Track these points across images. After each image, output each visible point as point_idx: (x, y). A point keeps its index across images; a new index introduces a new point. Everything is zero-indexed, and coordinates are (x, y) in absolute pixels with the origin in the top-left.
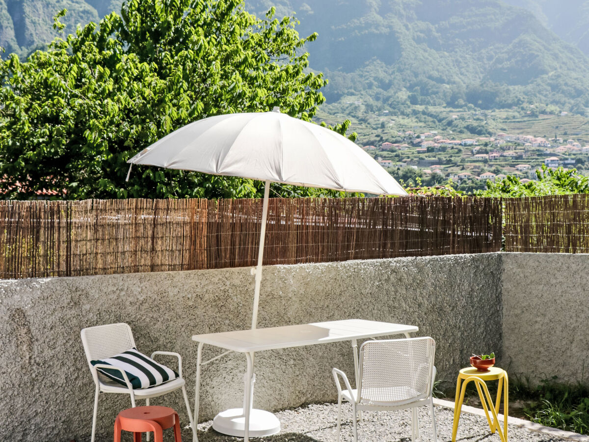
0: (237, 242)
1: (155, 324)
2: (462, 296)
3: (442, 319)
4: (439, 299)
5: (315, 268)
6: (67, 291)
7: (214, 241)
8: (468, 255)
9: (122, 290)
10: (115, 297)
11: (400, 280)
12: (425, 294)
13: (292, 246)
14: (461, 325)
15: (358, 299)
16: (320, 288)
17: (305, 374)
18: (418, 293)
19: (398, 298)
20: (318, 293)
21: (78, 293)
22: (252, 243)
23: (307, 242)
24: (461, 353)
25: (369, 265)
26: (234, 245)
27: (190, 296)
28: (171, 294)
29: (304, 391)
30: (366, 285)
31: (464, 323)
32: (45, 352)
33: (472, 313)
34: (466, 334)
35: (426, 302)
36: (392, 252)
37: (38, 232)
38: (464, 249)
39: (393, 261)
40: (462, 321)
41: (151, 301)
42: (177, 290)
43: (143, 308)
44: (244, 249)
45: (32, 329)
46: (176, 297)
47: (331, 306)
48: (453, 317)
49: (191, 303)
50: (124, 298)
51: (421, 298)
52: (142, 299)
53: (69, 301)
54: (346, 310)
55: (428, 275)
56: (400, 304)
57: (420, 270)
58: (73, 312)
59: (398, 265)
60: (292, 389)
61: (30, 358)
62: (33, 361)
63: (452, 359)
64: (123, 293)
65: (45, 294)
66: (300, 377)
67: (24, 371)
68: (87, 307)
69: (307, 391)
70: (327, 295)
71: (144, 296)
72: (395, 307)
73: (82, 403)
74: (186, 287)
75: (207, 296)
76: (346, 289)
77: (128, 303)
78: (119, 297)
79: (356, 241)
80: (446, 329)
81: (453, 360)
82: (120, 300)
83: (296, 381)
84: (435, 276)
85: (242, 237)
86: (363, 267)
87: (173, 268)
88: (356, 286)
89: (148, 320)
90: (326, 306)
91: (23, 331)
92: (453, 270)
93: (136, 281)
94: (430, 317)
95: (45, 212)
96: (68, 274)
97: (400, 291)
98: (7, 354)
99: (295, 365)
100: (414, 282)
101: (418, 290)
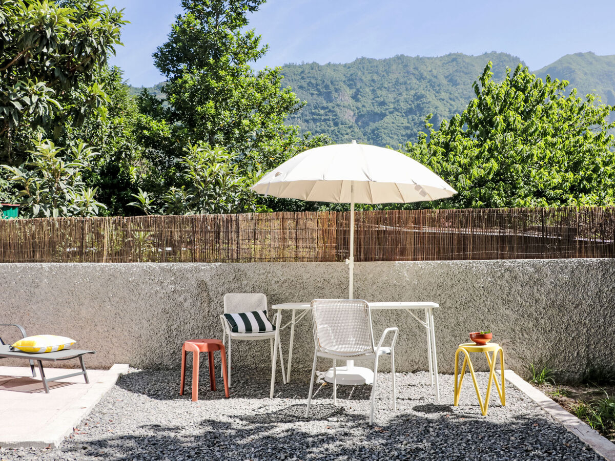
0: (362, 243)
1: (292, 298)
2: (587, 295)
3: (563, 315)
4: (559, 297)
5: (427, 264)
6: (232, 271)
7: (342, 242)
8: (594, 260)
9: (269, 272)
10: (265, 277)
11: (515, 277)
12: (543, 291)
13: (410, 246)
14: (587, 322)
15: (471, 292)
16: (433, 281)
17: (417, 347)
18: (535, 290)
19: (512, 293)
20: (430, 284)
21: (240, 273)
22: (375, 244)
23: (424, 244)
24: (588, 347)
25: (482, 265)
26: (360, 245)
27: (319, 280)
28: (305, 278)
29: (417, 361)
30: (479, 280)
31: (590, 320)
32: (218, 309)
33: (601, 312)
34: (593, 330)
35: (545, 298)
36: (510, 254)
37: (219, 234)
38: (593, 253)
39: (508, 263)
40: (588, 318)
41: (290, 281)
42: (309, 275)
43: (284, 286)
44: (369, 248)
45: (211, 293)
46: (308, 280)
47: (443, 295)
48: (576, 314)
49: (319, 285)
50: (271, 278)
51: (538, 295)
52: (283, 279)
53: (233, 277)
54: (457, 300)
55: (547, 275)
56: (514, 298)
57: (538, 270)
58: (236, 285)
59: (512, 265)
60: (405, 358)
61: (209, 312)
62: (210, 314)
63: (576, 352)
64: (270, 275)
65: (219, 273)
66: (413, 349)
67: (205, 319)
68: (245, 282)
69: (419, 361)
70: (439, 287)
71: (285, 278)
72: (509, 301)
73: (241, 345)
74: (316, 274)
75: (332, 281)
76: (457, 282)
77: (273, 282)
78: (267, 277)
79: (473, 244)
80: (569, 324)
81: (578, 353)
82: (267, 279)
83: (409, 352)
84: (554, 276)
85: (366, 240)
86: (475, 265)
87: (311, 260)
88: (468, 281)
89: (287, 294)
90: (437, 295)
91: (205, 294)
92: (577, 273)
93: (279, 267)
94: (550, 313)
95: (223, 221)
96: (238, 260)
97: (515, 287)
98: (195, 308)
99: (408, 340)
100: (530, 280)
101: (535, 287)
